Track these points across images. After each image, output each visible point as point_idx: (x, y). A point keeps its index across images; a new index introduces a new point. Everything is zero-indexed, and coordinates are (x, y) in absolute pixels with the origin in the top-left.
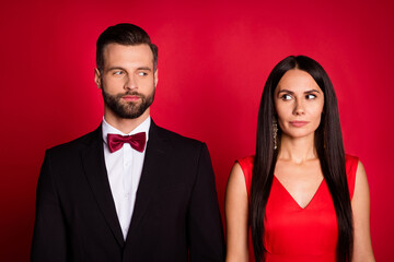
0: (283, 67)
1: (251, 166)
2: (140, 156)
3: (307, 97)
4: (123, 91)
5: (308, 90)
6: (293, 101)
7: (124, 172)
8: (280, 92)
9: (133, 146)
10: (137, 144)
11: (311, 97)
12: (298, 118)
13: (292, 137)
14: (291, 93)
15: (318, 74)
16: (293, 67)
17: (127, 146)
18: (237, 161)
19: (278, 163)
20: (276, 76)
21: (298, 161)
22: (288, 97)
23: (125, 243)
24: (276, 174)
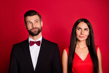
0: (79, 21)
1: (68, 49)
2: (39, 47)
3: (85, 30)
4: (32, 28)
5: (86, 28)
6: (81, 31)
7: (35, 51)
8: (78, 28)
9: (37, 45)
10: (38, 44)
11: (86, 30)
12: (82, 35)
13: (79, 41)
14: (81, 28)
15: (89, 24)
16: (82, 21)
17: (35, 44)
18: (64, 48)
19: (76, 49)
20: (77, 23)
21: (82, 48)
22: (80, 29)
23: (34, 72)
24: (75, 52)
